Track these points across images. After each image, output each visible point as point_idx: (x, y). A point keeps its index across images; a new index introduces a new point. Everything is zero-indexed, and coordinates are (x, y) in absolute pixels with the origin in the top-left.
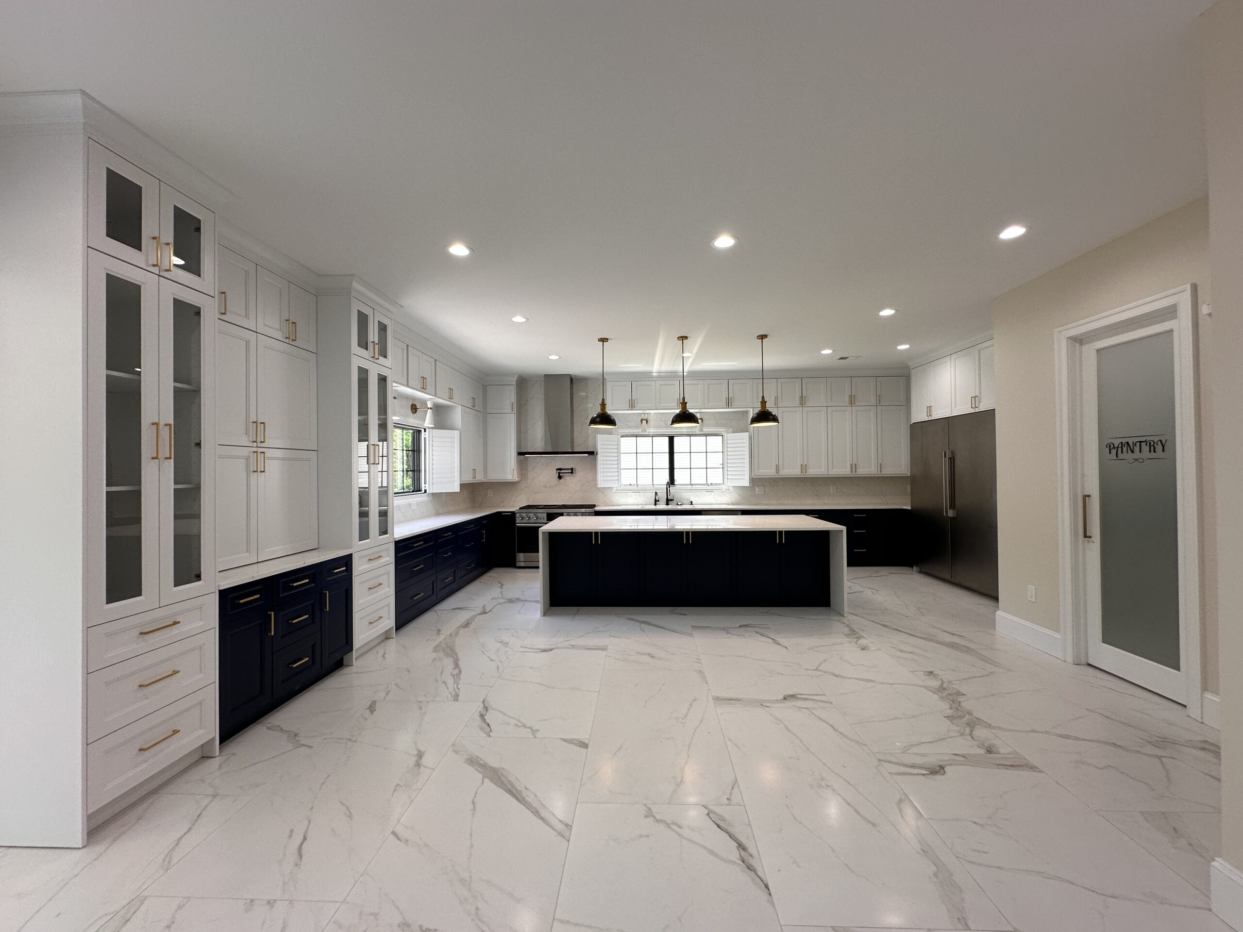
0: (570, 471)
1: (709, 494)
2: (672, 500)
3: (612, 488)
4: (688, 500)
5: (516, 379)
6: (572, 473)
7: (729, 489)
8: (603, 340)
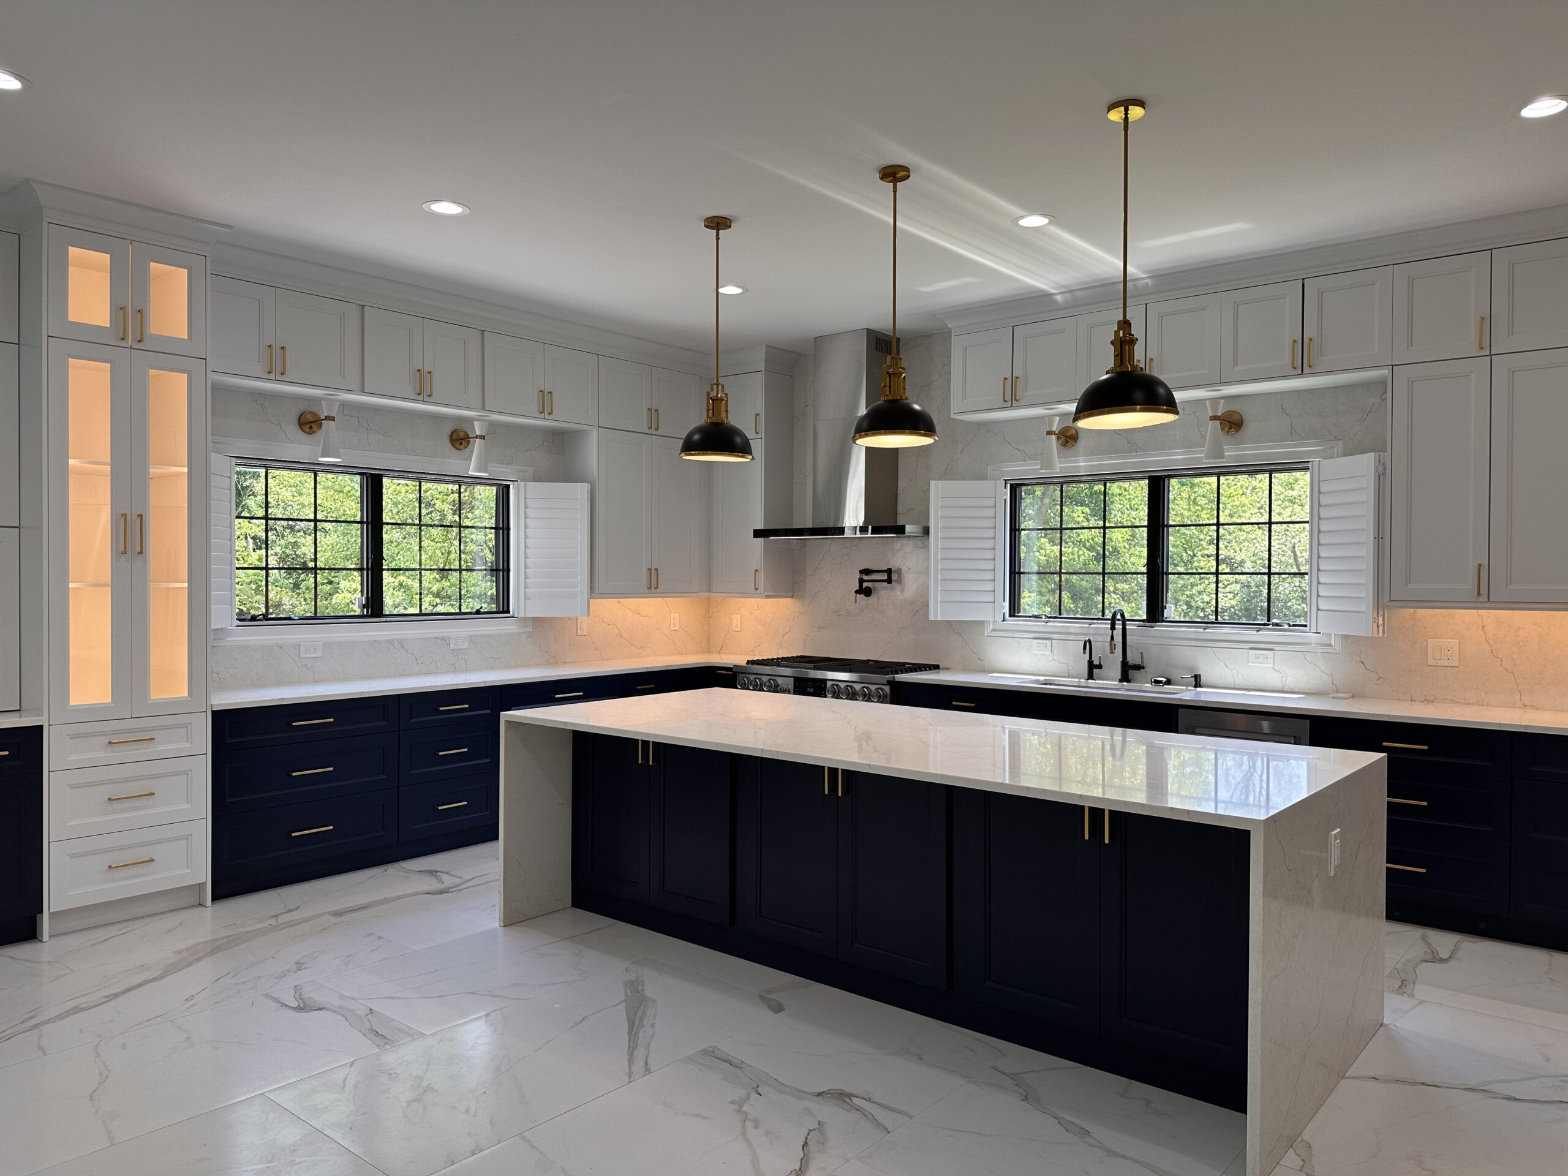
0: (885, 577)
1: (1257, 657)
2: (1139, 667)
3: (982, 622)
4: (1190, 669)
5: (764, 357)
6: (889, 581)
7: (1330, 645)
8: (718, 223)
